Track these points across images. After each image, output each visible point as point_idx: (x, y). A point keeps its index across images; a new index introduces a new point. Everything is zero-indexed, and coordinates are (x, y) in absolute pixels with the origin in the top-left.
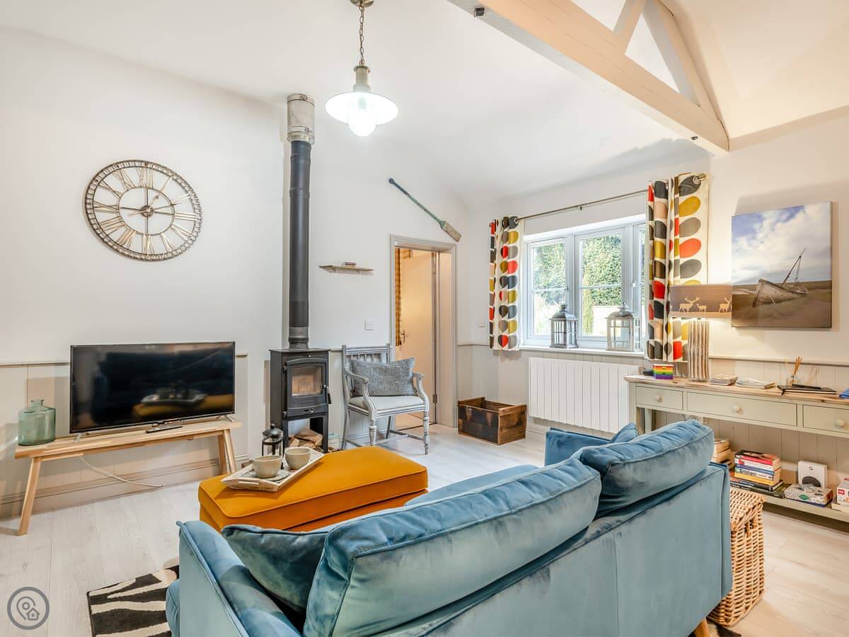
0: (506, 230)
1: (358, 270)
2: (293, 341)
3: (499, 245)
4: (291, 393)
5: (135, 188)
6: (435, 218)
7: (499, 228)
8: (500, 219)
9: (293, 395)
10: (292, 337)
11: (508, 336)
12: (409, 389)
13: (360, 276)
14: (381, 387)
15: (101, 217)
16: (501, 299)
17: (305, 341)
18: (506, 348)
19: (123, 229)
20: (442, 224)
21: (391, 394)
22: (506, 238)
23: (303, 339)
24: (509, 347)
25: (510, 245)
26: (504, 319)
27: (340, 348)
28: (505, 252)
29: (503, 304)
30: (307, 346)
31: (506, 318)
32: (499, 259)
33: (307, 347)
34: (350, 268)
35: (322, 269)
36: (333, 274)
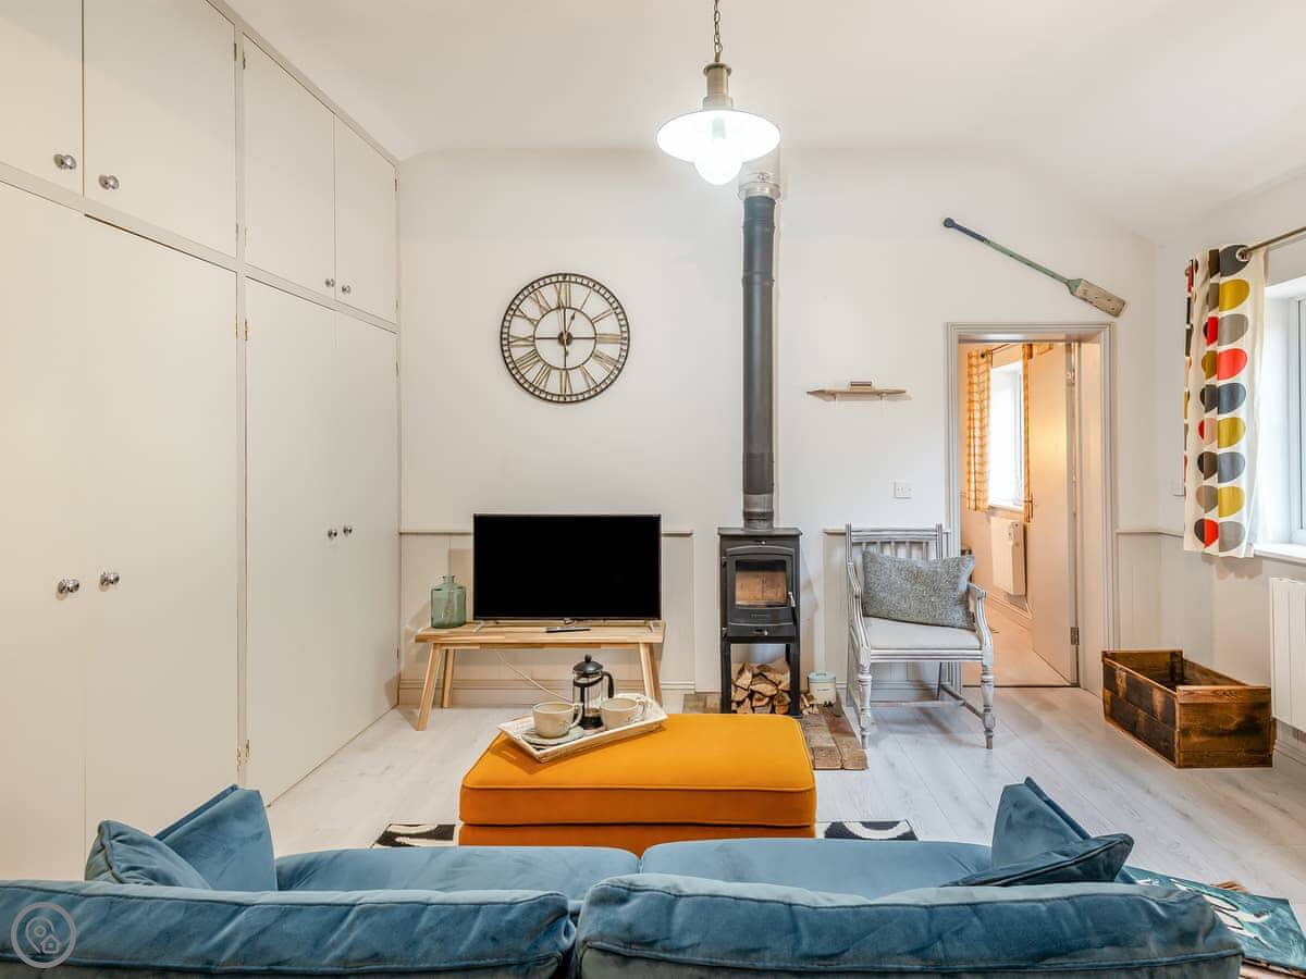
0: (1214, 280)
1: (880, 394)
2: (749, 517)
3: (1199, 318)
4: (734, 601)
5: (552, 310)
6: (1053, 275)
7: (1199, 277)
8: (1202, 257)
9: (738, 603)
10: (747, 510)
11: (1219, 521)
12: (958, 615)
13: (884, 403)
14: (904, 605)
15: (518, 352)
16: (1203, 437)
17: (768, 517)
18: (1214, 549)
19: (540, 364)
20: (1072, 285)
21: (920, 620)
22: (1214, 299)
23: (763, 514)
24: (1223, 548)
25: (1223, 314)
26: (1208, 482)
27: (843, 528)
28: (1212, 330)
29: (1206, 450)
30: (772, 524)
31: (1213, 481)
32: (1201, 348)
33: (771, 526)
34: (861, 390)
35: (810, 396)
36: (832, 403)
